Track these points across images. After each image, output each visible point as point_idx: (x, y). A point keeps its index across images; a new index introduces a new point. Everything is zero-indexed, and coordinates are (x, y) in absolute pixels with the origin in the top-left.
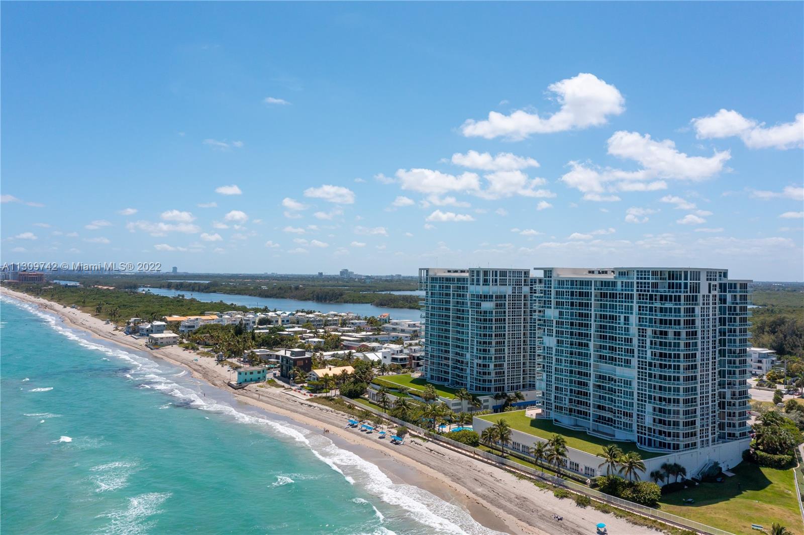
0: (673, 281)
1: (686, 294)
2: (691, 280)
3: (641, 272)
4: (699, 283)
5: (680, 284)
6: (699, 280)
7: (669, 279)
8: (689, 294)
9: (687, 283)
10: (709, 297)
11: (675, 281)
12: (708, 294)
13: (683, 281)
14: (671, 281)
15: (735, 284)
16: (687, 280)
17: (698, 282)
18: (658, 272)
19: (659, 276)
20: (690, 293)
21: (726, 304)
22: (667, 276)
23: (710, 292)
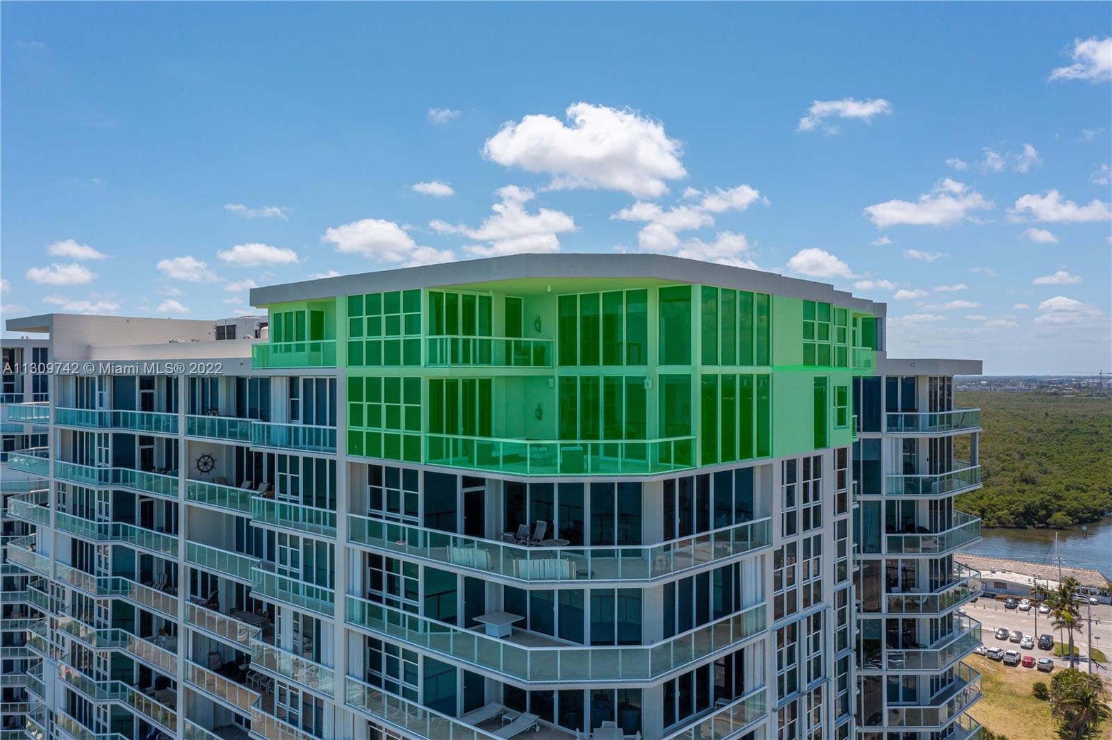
0: (590, 371)
1: (677, 473)
2: (709, 359)
3: (373, 302)
4: (765, 380)
5: (637, 389)
6: (766, 361)
7: (568, 359)
8: (697, 467)
9: (685, 381)
10: (817, 474)
11: (602, 371)
12: (812, 452)
13: (653, 371)
14: (579, 371)
15: (910, 385)
16: (685, 359)
17: (755, 370)
18: (486, 301)
19: (498, 336)
20: (709, 458)
21: (878, 491)
22: (551, 334)
23: (820, 442)
